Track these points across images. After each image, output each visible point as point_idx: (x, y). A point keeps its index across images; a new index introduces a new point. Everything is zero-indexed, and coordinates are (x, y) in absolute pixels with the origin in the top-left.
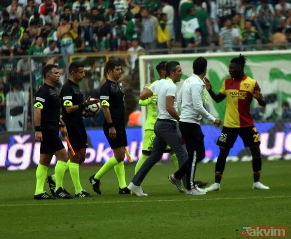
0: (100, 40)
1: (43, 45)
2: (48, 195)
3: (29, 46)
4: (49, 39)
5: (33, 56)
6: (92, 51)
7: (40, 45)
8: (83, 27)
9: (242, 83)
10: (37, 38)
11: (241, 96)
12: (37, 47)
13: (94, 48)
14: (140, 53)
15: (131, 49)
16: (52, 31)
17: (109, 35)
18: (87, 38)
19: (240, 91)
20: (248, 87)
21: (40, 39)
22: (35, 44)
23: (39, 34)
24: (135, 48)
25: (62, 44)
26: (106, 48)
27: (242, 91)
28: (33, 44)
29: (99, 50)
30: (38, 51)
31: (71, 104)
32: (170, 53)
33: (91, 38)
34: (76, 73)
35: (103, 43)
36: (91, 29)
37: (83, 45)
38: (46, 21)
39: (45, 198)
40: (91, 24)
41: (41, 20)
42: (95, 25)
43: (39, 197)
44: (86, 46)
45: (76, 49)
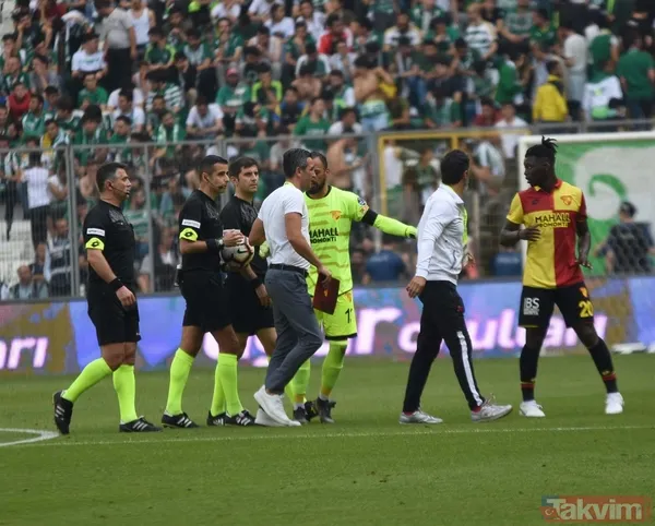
0: (440, 105)
1: (325, 115)
2: (146, 422)
3: (297, 117)
4: (337, 102)
5: (305, 137)
6: (426, 127)
7: (320, 116)
8: (406, 79)
9: (557, 195)
10: (313, 101)
11: (559, 221)
12: (314, 119)
13: (429, 122)
14: (520, 132)
15: (501, 124)
16: (344, 87)
17: (458, 96)
18: (414, 100)
19: (555, 212)
20: (569, 203)
21: (319, 104)
22: (309, 113)
23: (316, 93)
24: (509, 120)
25: (363, 113)
26: (453, 119)
27: (560, 212)
28: (304, 112)
29: (438, 126)
30: (315, 126)
31: (195, 237)
32: (583, 132)
33: (422, 102)
34: (210, 174)
35: (446, 110)
36: (421, 84)
37: (405, 114)
38: (331, 66)
39: (139, 430)
40: (422, 73)
41: (322, 64)
42: (430, 76)
43: (129, 427)
44: (412, 117)
45: (392, 123)
